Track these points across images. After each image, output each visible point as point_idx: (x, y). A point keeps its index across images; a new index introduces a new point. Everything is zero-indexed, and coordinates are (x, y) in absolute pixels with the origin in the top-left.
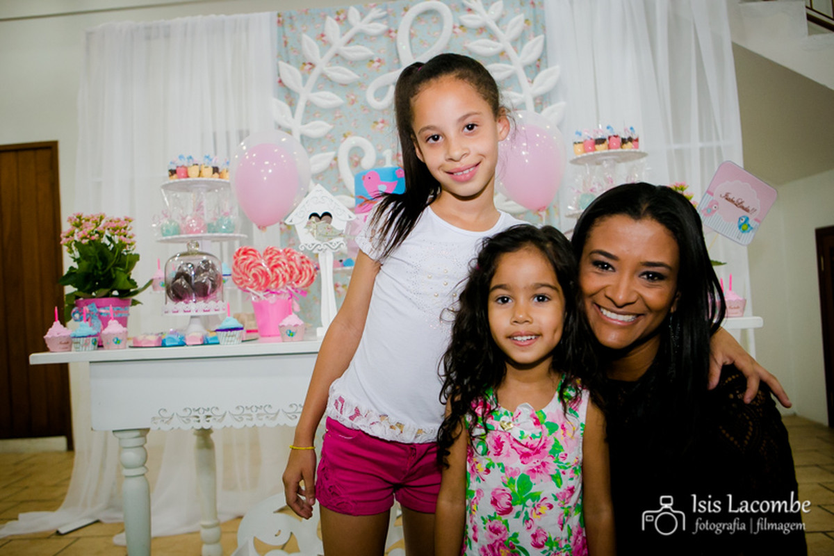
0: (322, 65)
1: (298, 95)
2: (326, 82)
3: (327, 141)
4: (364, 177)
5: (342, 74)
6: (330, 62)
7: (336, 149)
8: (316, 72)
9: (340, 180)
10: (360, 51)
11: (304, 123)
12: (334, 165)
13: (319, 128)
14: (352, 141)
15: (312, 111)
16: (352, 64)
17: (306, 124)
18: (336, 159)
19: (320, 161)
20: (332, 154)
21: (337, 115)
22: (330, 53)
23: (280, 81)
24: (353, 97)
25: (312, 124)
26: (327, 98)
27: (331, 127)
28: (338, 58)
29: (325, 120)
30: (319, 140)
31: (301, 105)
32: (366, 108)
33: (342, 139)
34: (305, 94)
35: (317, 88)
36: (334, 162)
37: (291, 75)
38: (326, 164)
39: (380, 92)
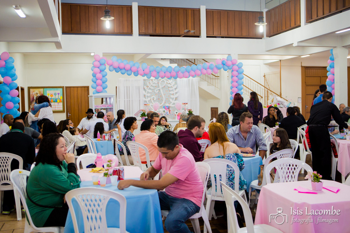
0: (149, 86)
2: (150, 89)
3: (150, 96)
5: (152, 88)
6: (151, 86)
8: (149, 88)
9: (151, 102)
10: (154, 85)
11: (147, 94)
13: (149, 95)
14: (153, 97)
15: (148, 92)
16: (153, 87)
18: (151, 99)
19: (149, 99)
20: (150, 98)
22: (150, 85)
23: (144, 88)
26: (150, 91)
28: (152, 86)
31: (147, 92)
32: (155, 92)
34: (147, 90)
35: (149, 90)
37: (145, 87)
38: (149, 100)
39: (157, 91)
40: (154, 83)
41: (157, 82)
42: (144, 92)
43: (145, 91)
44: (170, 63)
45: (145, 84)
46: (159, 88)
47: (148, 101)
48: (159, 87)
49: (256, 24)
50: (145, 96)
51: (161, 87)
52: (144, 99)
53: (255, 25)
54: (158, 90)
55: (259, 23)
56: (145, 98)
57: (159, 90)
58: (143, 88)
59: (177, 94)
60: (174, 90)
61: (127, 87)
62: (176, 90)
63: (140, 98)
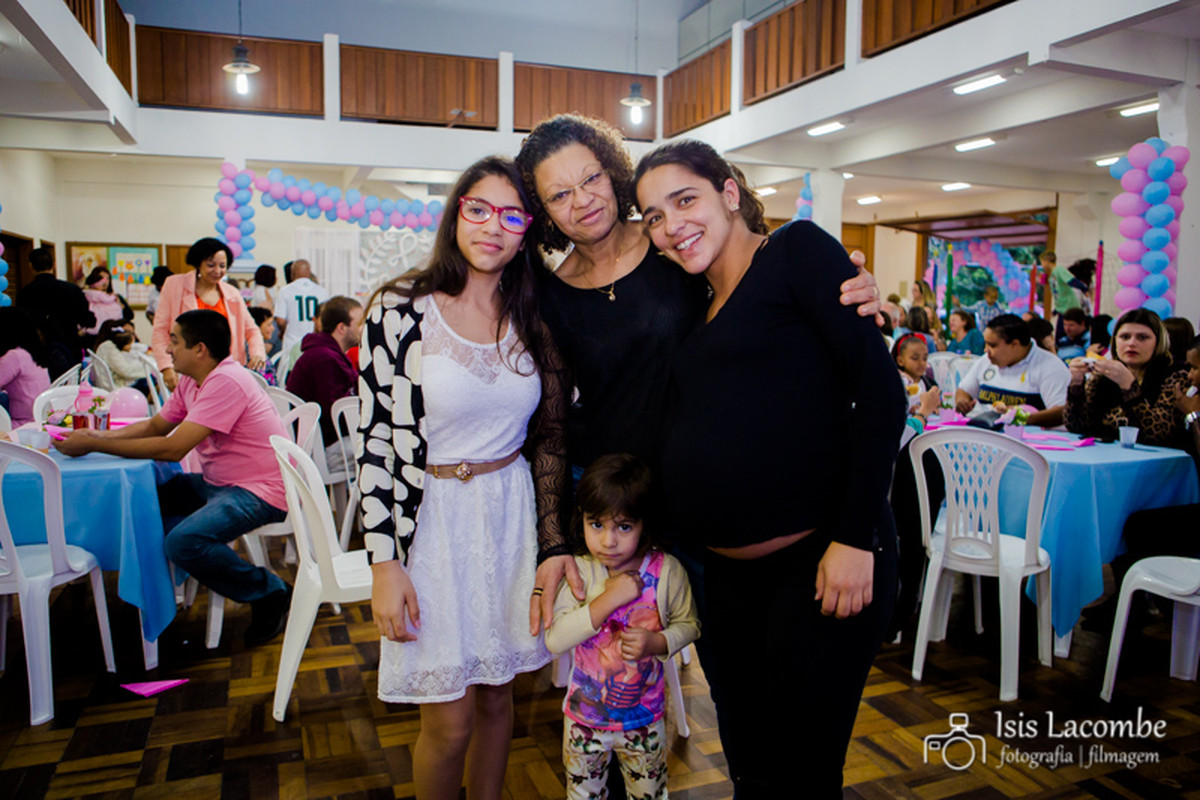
0: (375, 250)
2: (376, 256)
8: (372, 254)
10: (388, 247)
11: (369, 268)
13: (373, 271)
15: (371, 265)
16: (385, 251)
22: (378, 246)
23: (361, 255)
26: (376, 261)
28: (380, 249)
31: (368, 264)
34: (370, 260)
35: (373, 258)
37: (365, 252)
40: (388, 243)
41: (394, 240)
42: (360, 264)
43: (363, 261)
44: (430, 193)
45: (363, 244)
46: (399, 256)
48: (399, 252)
49: (624, 102)
50: (362, 273)
51: (403, 252)
52: (361, 281)
53: (621, 105)
54: (397, 260)
55: (632, 101)
57: (400, 259)
58: (358, 255)
61: (317, 252)
63: (349, 276)
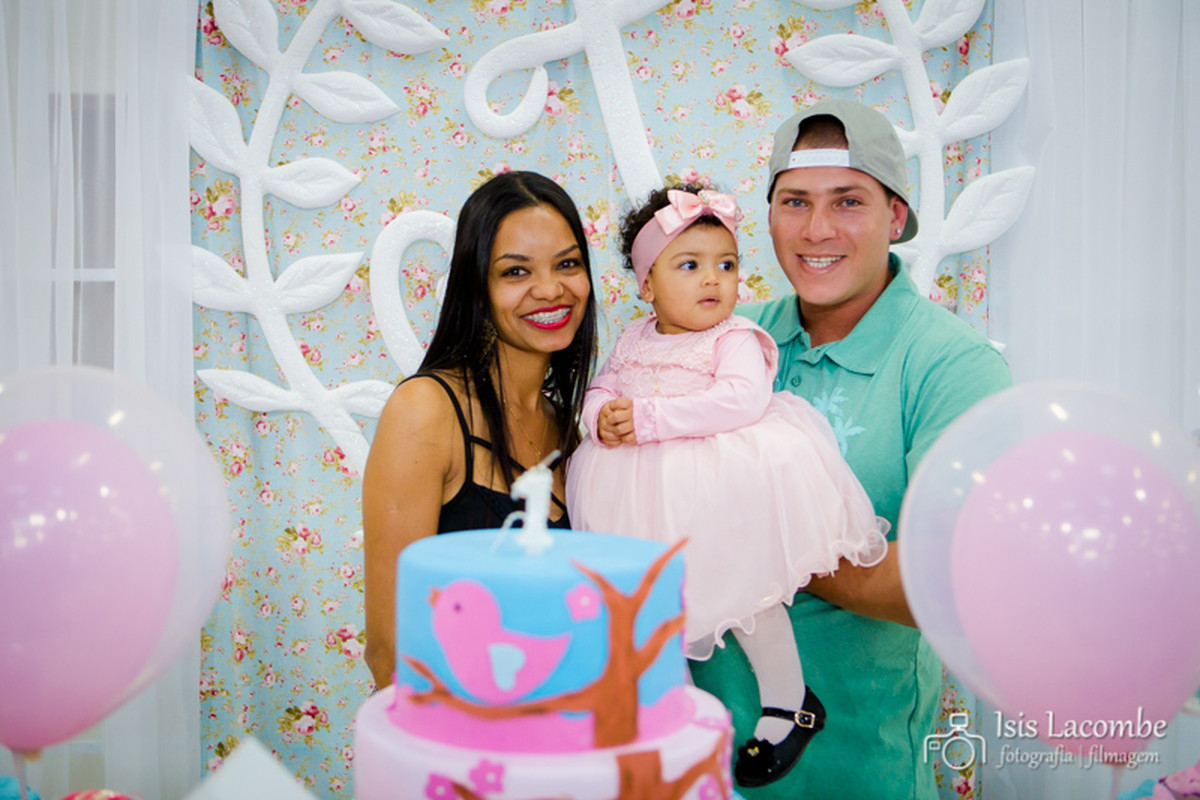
1: (267, 74)
3: (343, 217)
4: (435, 597)
7: (366, 243)
8: (319, 10)
9: (372, 336)
12: (357, 288)
13: (319, 178)
15: (302, 126)
17: (281, 164)
18: (363, 271)
19: (317, 276)
20: (353, 258)
21: (376, 144)
23: (212, 28)
24: (425, 94)
25: (298, 164)
26: (348, 93)
27: (357, 178)
29: (340, 156)
30: (319, 211)
31: (271, 103)
32: (460, 129)
33: (388, 214)
34: (285, 75)
36: (356, 282)
38: (332, 283)
39: (507, 86)
43: (238, 99)
47: (302, 319)
54: (540, 80)
56: (239, 261)
59: (974, 187)
60: (920, 83)
62: (959, 92)
